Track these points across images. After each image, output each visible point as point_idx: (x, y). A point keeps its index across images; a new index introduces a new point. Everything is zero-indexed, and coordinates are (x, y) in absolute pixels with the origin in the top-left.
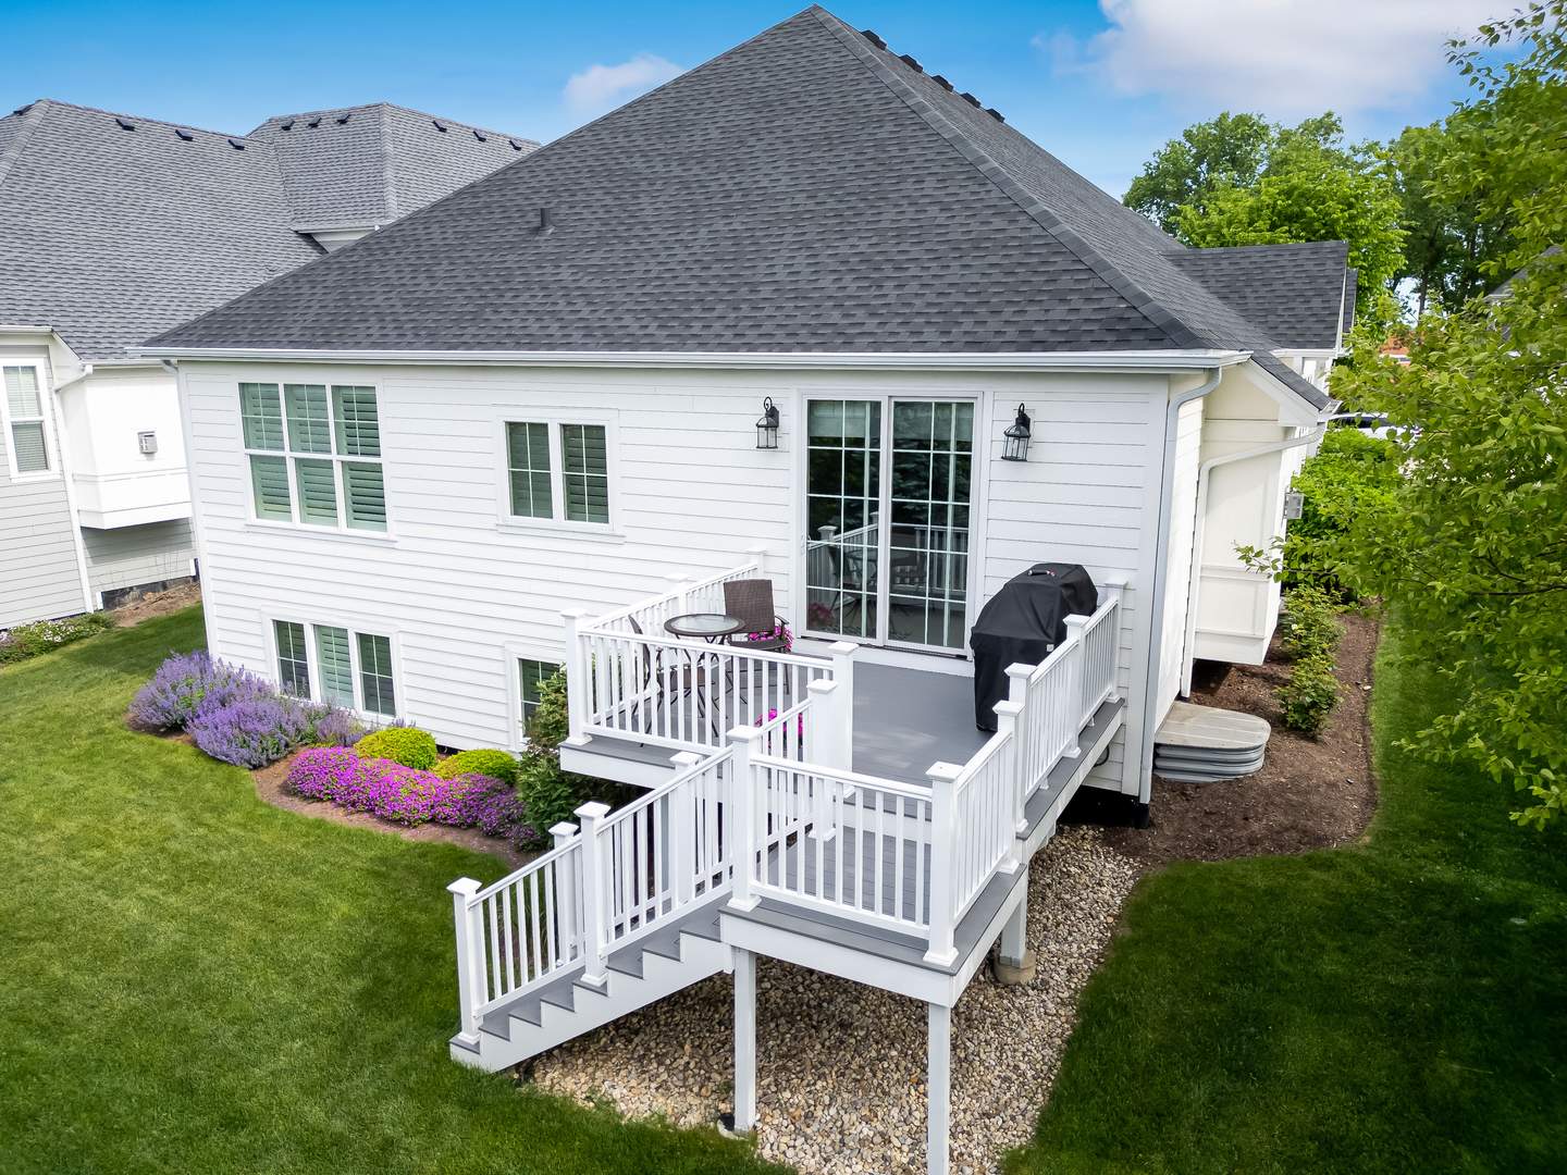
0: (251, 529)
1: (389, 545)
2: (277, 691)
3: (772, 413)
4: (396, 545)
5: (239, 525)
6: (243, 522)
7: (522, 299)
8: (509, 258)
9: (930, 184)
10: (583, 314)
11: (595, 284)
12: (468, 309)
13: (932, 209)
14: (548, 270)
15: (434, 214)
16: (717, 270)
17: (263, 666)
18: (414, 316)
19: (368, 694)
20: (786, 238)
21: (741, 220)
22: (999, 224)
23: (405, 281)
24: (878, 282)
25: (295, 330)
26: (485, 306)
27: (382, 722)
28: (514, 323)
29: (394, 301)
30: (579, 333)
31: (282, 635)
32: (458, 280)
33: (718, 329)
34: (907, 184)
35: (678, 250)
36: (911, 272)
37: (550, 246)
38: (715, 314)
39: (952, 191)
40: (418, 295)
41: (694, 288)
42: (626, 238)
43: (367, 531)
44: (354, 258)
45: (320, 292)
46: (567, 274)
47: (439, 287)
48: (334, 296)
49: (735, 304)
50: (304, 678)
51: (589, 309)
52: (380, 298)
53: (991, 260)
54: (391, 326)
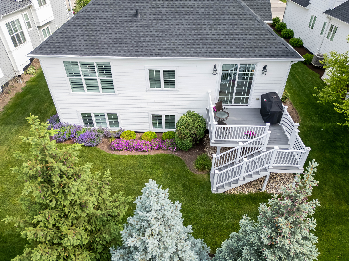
0: (71, 94)
1: (117, 96)
2: (84, 127)
3: (215, 67)
4: (118, 96)
5: (68, 94)
6: (68, 93)
7: (147, 40)
8: (133, 25)
9: (232, 8)
10: (167, 46)
11: (164, 36)
12: (133, 43)
13: (236, 17)
14: (148, 30)
15: (96, 6)
16: (194, 32)
17: (79, 122)
18: (118, 45)
19: (111, 124)
20: (206, 23)
21: (191, 16)
22: (252, 23)
23: (105, 32)
24: (234, 39)
25: (83, 49)
26: (137, 42)
27: (116, 129)
28: (150, 48)
29: (107, 40)
30: (170, 52)
31: (84, 115)
32: (123, 32)
33: (204, 51)
34: (227, 8)
35: (180, 26)
36: (240, 36)
37: (143, 22)
38: (201, 46)
39: (238, 11)
40: (114, 37)
41: (191, 38)
42: (164, 21)
43: (108, 93)
44: (81, 22)
45: (80, 35)
46: (154, 32)
47: (118, 35)
48: (85, 36)
49: (204, 44)
50: (91, 123)
51: (167, 44)
52: (102, 38)
53: (255, 33)
54: (114, 48)
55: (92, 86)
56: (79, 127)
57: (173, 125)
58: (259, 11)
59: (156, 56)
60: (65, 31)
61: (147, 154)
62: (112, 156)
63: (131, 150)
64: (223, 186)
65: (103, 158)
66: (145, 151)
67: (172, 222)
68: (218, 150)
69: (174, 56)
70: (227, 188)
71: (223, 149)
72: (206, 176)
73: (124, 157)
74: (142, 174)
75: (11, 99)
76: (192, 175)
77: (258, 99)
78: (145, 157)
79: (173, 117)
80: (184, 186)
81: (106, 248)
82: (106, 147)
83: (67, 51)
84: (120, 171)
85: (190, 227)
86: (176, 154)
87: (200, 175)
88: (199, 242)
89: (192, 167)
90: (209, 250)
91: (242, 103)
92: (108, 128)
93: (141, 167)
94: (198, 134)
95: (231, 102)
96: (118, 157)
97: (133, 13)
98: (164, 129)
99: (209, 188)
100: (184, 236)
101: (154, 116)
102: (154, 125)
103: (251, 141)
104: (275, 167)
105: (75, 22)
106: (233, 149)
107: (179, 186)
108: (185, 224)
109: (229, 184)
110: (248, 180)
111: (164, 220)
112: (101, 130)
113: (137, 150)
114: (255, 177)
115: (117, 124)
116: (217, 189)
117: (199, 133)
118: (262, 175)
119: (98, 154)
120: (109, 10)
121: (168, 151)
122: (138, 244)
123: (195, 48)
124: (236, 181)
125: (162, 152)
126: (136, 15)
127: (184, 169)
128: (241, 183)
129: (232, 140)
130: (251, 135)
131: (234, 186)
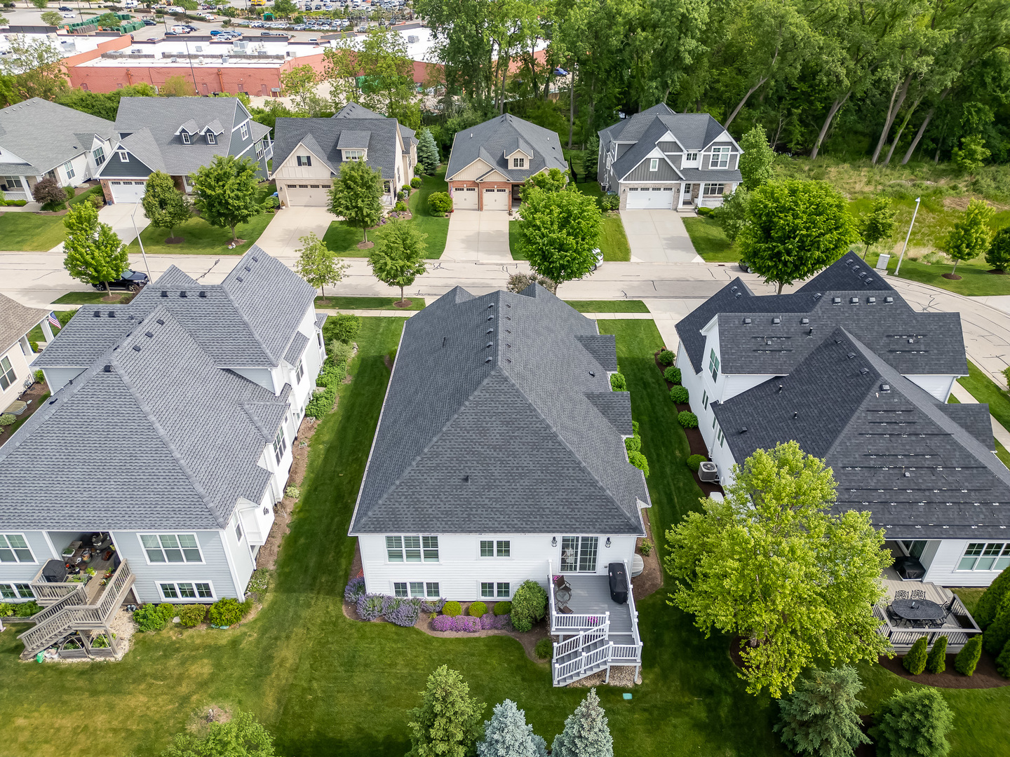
0: (386, 565)
1: (440, 564)
2: (395, 597)
3: (554, 539)
4: (442, 564)
6: (383, 564)
7: (479, 512)
8: (463, 493)
9: (571, 471)
10: (502, 519)
11: (498, 506)
12: (464, 516)
13: (575, 481)
14: (480, 499)
15: (420, 468)
16: (530, 502)
17: (390, 592)
18: (448, 519)
19: (429, 593)
20: (543, 490)
21: (526, 481)
22: (593, 490)
23: (433, 502)
24: (573, 510)
25: (409, 525)
26: (469, 515)
27: (435, 599)
28: (483, 522)
29: (436, 512)
30: (505, 526)
31: (397, 585)
32: (453, 502)
33: (541, 525)
34: (565, 471)
35: (515, 493)
36: (580, 506)
37: (473, 488)
38: (538, 519)
39: (577, 474)
40: (443, 509)
41: (528, 509)
42: (496, 486)
43: (431, 562)
44: (405, 490)
45: (405, 507)
46: (487, 501)
47: (447, 506)
48: (411, 509)
49: (541, 516)
50: (405, 593)
51: (502, 516)
52: (430, 510)
53: (596, 503)
54: (443, 523)
55: (413, 555)
56: (389, 598)
57: (507, 593)
58: (616, 420)
59: (491, 532)
60: (388, 502)
61: (477, 635)
62: (437, 639)
63: (457, 630)
64: (564, 680)
65: (426, 643)
66: (474, 632)
67: (519, 724)
68: (561, 638)
69: (509, 532)
70: (569, 682)
71: (566, 637)
72: (547, 666)
73: (451, 641)
74: (474, 664)
75: (279, 547)
76: (533, 664)
77: (606, 567)
78: (477, 640)
79: (507, 585)
80: (523, 679)
81: (473, 743)
82: (426, 626)
83: (392, 528)
84: (449, 660)
85: (530, 726)
86: (512, 635)
87: (541, 664)
88: (537, 738)
89: (532, 653)
90: (545, 743)
91: (589, 569)
92: (425, 597)
93: (473, 655)
94: (537, 615)
95: (575, 569)
96: (444, 641)
97: (463, 477)
98: (495, 598)
99: (551, 680)
100: (527, 733)
101: (484, 585)
102: (484, 593)
103: (595, 628)
104: (613, 661)
105: (399, 490)
106: (575, 638)
107: (518, 678)
108: (527, 724)
109: (571, 677)
110: (589, 673)
111: (515, 723)
112: (415, 602)
113: (465, 630)
114: (596, 670)
115: (437, 593)
116: (559, 681)
117: (539, 613)
118: (602, 667)
119: (419, 637)
120: (435, 474)
121: (503, 631)
122: (500, 738)
123: (532, 522)
124: (578, 674)
125: (496, 632)
126: (466, 479)
127: (522, 657)
128: (582, 676)
129: (573, 627)
130: (593, 622)
131: (575, 679)
